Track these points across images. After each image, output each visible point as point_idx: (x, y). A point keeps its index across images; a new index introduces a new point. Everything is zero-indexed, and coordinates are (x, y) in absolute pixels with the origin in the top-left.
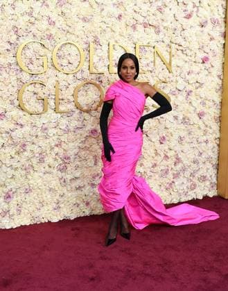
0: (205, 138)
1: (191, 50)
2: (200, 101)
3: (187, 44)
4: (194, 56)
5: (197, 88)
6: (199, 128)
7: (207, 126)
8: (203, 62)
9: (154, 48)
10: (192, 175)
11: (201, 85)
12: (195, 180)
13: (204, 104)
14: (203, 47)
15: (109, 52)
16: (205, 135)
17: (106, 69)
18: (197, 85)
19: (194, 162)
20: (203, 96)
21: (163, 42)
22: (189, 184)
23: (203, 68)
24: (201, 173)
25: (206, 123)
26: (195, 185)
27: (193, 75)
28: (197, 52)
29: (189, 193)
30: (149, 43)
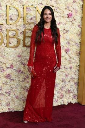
0: (69, 65)
1: (60, 9)
2: (66, 42)
3: (58, 5)
4: (62, 13)
5: (64, 33)
6: (66, 59)
7: (71, 58)
8: (68, 17)
9: (36, 8)
10: (61, 89)
11: (67, 31)
12: (63, 93)
13: (69, 44)
14: (68, 7)
15: (6, 11)
16: (69, 63)
17: (5, 22)
18: (65, 31)
19: (62, 81)
20: (68, 38)
21: (42, 4)
22: (59, 95)
23: (69, 21)
24: (67, 88)
25: (71, 56)
26: (63, 96)
27: (62, 25)
28: (65, 10)
29: (59, 101)
30: (32, 5)
